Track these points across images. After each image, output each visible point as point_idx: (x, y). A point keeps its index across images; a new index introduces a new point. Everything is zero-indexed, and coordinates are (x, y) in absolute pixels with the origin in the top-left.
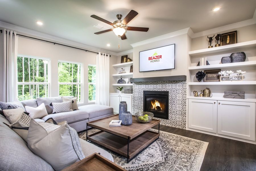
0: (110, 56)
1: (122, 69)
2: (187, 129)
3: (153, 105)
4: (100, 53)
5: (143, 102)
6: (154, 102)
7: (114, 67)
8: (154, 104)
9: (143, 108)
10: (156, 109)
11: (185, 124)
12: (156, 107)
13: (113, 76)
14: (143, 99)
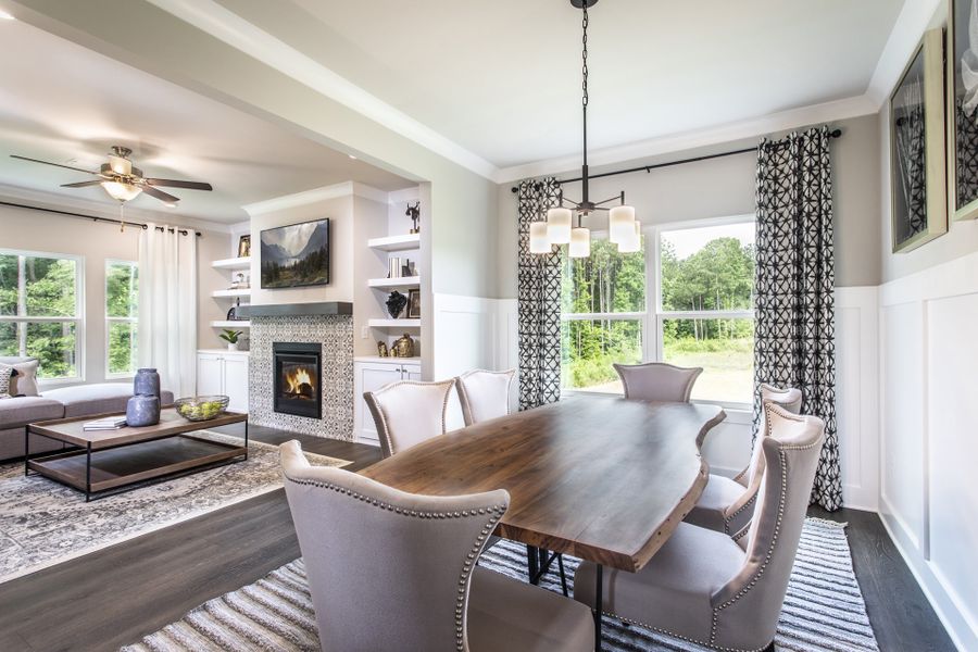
0: (198, 234)
1: (240, 275)
2: (355, 441)
3: (290, 382)
4: (151, 226)
5: (271, 375)
6: (293, 374)
7: (218, 269)
8: (293, 380)
9: (272, 391)
10: (298, 392)
11: (351, 429)
12: (300, 387)
13: (215, 298)
14: (271, 366)
